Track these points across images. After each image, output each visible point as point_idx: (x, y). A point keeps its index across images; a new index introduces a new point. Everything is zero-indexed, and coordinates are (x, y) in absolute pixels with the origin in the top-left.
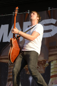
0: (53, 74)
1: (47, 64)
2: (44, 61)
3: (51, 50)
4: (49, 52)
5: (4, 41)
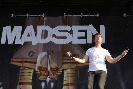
0: (67, 83)
1: (60, 71)
2: (57, 68)
3: (65, 58)
4: (63, 59)
5: (16, 43)
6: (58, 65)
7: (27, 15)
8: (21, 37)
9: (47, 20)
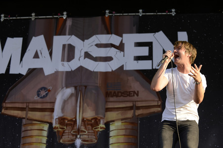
1: (102, 125)
2: (95, 119)
3: (111, 99)
4: (107, 102)
5: (12, 72)
6: (97, 113)
7: (31, 16)
8: (21, 60)
9: (72, 25)
